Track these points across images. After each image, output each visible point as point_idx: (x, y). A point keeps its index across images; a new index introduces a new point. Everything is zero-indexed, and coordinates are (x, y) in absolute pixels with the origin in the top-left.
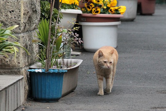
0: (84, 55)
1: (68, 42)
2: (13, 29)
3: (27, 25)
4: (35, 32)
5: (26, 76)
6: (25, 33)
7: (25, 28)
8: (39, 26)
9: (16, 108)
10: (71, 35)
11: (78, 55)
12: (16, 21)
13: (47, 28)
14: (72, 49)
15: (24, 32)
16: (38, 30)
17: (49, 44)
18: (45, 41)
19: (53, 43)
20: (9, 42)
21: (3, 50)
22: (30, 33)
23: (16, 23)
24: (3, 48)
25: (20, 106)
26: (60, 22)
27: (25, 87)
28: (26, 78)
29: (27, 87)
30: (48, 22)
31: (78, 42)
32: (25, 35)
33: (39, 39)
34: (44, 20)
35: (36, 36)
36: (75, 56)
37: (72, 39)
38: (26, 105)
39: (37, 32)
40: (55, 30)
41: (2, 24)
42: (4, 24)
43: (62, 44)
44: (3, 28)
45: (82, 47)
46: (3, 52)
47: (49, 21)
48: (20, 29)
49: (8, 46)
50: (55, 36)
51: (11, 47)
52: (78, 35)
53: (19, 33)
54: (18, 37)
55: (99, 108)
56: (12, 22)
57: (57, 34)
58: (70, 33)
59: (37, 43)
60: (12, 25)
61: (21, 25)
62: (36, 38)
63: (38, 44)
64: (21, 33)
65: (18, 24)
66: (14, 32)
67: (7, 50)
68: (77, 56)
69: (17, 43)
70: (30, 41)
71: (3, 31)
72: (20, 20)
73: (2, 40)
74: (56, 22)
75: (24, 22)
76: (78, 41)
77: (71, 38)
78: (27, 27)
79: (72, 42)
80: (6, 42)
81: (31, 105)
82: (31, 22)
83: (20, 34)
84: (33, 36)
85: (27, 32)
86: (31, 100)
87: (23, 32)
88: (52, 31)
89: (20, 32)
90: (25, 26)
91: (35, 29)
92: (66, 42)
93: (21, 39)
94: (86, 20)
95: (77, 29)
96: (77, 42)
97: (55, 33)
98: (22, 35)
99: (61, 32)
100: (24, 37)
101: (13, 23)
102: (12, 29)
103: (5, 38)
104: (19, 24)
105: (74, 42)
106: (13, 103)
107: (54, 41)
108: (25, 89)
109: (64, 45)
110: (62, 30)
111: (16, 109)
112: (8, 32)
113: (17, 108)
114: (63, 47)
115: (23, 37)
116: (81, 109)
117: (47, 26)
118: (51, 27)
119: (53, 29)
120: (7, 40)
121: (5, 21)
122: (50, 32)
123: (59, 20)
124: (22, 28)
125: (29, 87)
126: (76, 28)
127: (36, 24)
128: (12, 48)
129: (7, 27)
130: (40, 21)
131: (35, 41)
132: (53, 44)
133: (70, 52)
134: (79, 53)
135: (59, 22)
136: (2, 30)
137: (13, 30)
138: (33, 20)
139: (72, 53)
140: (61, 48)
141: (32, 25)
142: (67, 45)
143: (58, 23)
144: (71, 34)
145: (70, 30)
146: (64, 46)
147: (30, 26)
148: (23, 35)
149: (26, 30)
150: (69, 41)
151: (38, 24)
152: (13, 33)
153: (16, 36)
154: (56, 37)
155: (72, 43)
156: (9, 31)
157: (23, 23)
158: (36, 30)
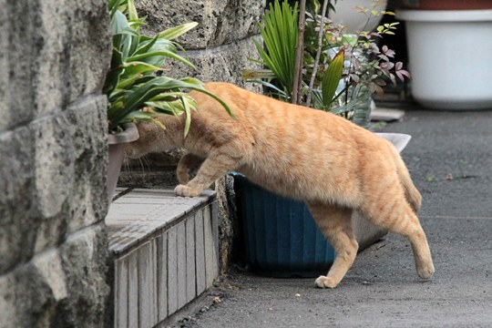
0: (414, 119)
1: (360, 76)
2: (179, 35)
3: (225, 20)
4: (250, 43)
5: (222, 191)
6: (218, 49)
7: (217, 33)
8: (263, 25)
9: (192, 298)
10: (368, 53)
11: (394, 121)
12: (188, 9)
13: (292, 30)
14: (375, 101)
15: (215, 46)
16: (261, 39)
17: (299, 83)
18: (285, 76)
19: (313, 79)
20: (166, 79)
21: (146, 106)
22: (236, 48)
23: (187, 15)
24: (147, 99)
25: (205, 291)
26: (333, 9)
27: (220, 229)
28: (225, 196)
29: (228, 228)
30: (296, 11)
31: (395, 74)
32: (220, 54)
33: (266, 67)
34: (281, 5)
35: (256, 57)
36: (384, 124)
37: (372, 66)
38: (226, 287)
39: (257, 45)
40: (318, 37)
41: (144, 18)
42: (147, 20)
43: (342, 83)
44: (145, 34)
45: (408, 94)
46: (148, 113)
47: (298, 8)
48: (202, 36)
49: (163, 91)
50: (318, 57)
51: (174, 94)
52: (391, 53)
53: (200, 49)
54: (194, 63)
55: (470, 294)
56: (175, 14)
57: (323, 49)
58: (366, 45)
59: (259, 80)
60: (175, 23)
61: (207, 23)
62: (254, 64)
63: (260, 86)
64: (204, 49)
65: (195, 20)
66: (180, 44)
67: (162, 105)
68: (392, 125)
69: (192, 82)
70: (234, 74)
71: (147, 43)
72: (203, 6)
73: (144, 73)
74: (320, 13)
75: (214, 13)
76: (393, 71)
77: (370, 61)
78: (226, 27)
79: (375, 76)
80: (158, 78)
81: (240, 288)
82: (237, 11)
83: (201, 52)
84: (245, 59)
85: (223, 44)
86: (240, 272)
87: (213, 44)
88: (306, 40)
89: (202, 46)
90: (220, 24)
91: (250, 34)
92: (356, 78)
93: (206, 68)
94: (418, 5)
95: (390, 30)
96: (392, 76)
97: (317, 46)
98: (209, 54)
99: (338, 45)
100: (216, 63)
101: (178, 15)
102: (176, 37)
103: (152, 67)
104: (197, 19)
105: (380, 73)
106: (182, 281)
107: (314, 75)
108: (221, 233)
109: (347, 85)
110: (339, 39)
111: (191, 302)
112: (162, 45)
113: (197, 297)
114: (344, 94)
115: (213, 62)
116: (408, 299)
117: (291, 24)
118: (306, 27)
119: (310, 34)
120: (160, 73)
121: (153, 10)
122: (301, 43)
123: (330, 5)
124: (209, 33)
125: (233, 228)
126: (385, 28)
127: (254, 18)
128: (177, 98)
129: (158, 31)
130: (267, 7)
131: (252, 75)
132: (312, 83)
133: (367, 108)
134: (396, 114)
135: (331, 11)
136: (143, 39)
137: (180, 37)
138: (244, 5)
139: (376, 113)
140: (337, 97)
141: (241, 21)
142: (358, 86)
143: (326, 16)
144: (371, 48)
145: (365, 34)
146: (346, 89)
147: (236, 24)
148: (212, 56)
149: (221, 40)
150: (364, 73)
151: (260, 18)
152: (179, 49)
153: (191, 60)
154: (321, 61)
155: (373, 80)
156: (168, 41)
157: (211, 15)
158: (255, 37)
